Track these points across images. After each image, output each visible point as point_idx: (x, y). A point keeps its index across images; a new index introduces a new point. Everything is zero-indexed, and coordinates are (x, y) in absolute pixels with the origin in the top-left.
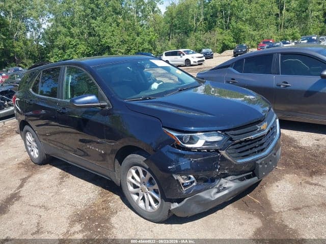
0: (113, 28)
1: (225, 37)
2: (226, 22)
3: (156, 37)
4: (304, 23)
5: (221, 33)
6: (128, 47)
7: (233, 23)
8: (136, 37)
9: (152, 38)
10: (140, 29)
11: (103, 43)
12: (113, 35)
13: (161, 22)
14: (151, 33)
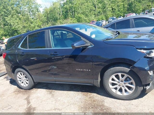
0: (18, 21)
1: (74, 21)
2: (73, 14)
3: (41, 23)
4: (106, 13)
5: (72, 20)
6: (27, 30)
7: (76, 15)
8: (31, 24)
9: (39, 24)
10: (32, 20)
11: (13, 29)
12: (18, 24)
13: (42, 16)
14: (38, 22)
